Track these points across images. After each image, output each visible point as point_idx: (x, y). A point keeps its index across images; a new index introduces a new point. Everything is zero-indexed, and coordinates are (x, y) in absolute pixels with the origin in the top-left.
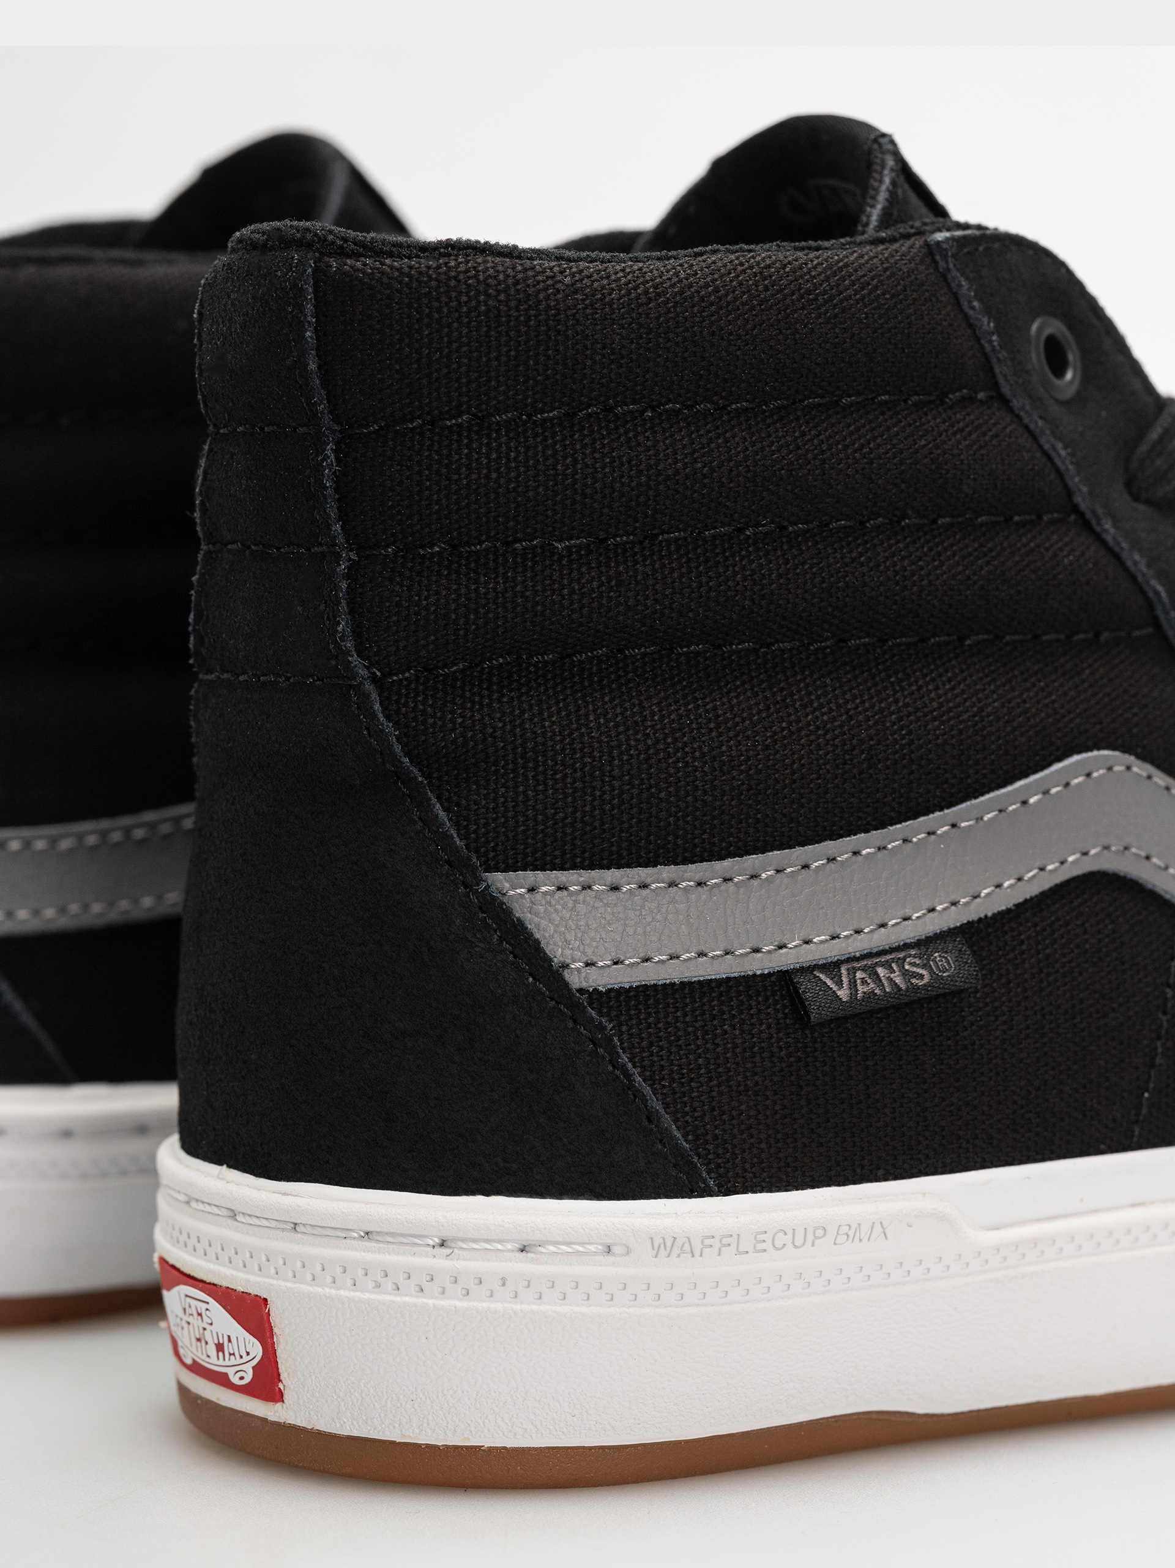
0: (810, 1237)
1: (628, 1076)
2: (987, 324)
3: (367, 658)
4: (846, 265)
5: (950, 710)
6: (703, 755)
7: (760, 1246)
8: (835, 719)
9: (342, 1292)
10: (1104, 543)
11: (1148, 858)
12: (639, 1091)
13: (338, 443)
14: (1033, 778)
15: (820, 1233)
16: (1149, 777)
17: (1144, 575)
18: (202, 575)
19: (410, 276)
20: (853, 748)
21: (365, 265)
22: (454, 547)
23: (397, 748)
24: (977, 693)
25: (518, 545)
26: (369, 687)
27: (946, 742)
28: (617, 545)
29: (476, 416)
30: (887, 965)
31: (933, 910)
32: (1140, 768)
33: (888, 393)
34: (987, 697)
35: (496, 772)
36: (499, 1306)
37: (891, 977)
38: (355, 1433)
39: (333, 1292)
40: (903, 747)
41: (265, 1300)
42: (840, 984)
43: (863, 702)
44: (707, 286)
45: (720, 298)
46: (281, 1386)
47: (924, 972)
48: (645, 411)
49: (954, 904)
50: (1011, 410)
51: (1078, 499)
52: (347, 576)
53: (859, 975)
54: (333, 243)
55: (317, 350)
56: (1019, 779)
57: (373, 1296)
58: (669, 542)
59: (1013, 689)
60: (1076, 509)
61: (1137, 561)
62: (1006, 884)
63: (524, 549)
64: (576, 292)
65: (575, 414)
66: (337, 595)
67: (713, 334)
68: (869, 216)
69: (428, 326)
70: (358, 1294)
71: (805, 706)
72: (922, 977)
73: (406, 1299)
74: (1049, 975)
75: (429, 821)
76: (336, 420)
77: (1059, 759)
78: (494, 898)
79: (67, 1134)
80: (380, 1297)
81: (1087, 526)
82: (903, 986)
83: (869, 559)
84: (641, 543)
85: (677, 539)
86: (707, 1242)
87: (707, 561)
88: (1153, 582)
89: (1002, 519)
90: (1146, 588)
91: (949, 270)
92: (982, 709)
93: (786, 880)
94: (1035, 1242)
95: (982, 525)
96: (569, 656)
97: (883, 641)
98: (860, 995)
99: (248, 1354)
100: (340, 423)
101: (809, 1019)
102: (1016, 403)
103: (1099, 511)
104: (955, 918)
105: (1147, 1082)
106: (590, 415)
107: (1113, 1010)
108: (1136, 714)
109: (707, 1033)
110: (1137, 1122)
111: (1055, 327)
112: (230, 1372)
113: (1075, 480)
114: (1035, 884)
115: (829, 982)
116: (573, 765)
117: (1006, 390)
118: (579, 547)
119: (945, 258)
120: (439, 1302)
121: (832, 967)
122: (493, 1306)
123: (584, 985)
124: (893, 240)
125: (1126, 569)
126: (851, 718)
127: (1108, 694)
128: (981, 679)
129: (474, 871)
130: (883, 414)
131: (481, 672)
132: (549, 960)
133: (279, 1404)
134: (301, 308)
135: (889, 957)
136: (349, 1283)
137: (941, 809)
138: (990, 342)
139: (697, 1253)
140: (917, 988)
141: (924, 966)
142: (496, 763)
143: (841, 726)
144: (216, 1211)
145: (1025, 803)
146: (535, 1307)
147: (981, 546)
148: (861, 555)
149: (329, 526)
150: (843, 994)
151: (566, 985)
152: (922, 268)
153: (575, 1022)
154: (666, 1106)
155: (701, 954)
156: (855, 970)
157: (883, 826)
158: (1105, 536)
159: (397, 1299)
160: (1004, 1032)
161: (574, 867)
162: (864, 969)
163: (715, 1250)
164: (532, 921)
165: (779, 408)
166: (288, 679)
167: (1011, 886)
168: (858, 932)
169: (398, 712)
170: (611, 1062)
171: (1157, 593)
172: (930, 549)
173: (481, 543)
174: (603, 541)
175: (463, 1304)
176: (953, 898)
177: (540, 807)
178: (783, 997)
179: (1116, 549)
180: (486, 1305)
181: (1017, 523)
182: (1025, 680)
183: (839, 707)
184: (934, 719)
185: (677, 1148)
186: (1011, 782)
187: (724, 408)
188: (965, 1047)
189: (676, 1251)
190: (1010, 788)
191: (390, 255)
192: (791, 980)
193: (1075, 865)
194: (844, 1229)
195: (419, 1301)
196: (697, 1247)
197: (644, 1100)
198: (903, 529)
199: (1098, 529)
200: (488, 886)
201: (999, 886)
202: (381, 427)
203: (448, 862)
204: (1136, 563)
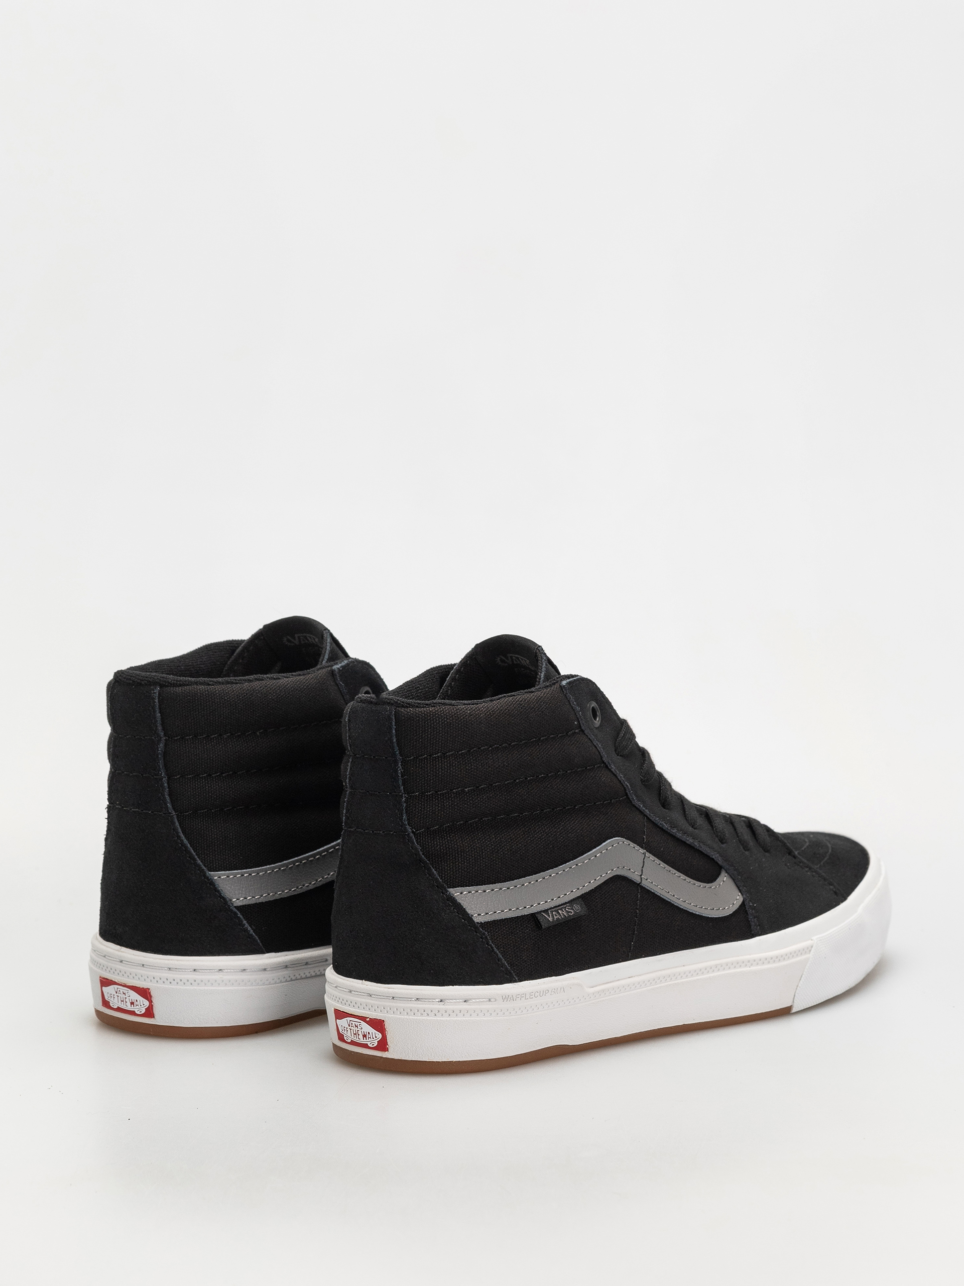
0: (544, 993)
1: (492, 947)
2: (578, 709)
3: (411, 826)
4: (541, 697)
5: (574, 830)
6: (508, 850)
7: (531, 997)
8: (543, 835)
9: (410, 1017)
10: (612, 772)
11: (629, 870)
12: (496, 952)
13: (401, 762)
14: (598, 848)
15: (547, 992)
16: (629, 845)
17: (623, 781)
18: (348, 799)
19: (424, 713)
20: (549, 844)
21: (410, 710)
22: (436, 792)
23: (421, 853)
24: (581, 823)
25: (454, 790)
26: (412, 835)
27: (574, 840)
28: (482, 788)
29: (443, 753)
30: (561, 909)
31: (572, 891)
32: (627, 842)
33: (553, 734)
34: (584, 824)
35: (449, 859)
36: (459, 1019)
37: (563, 913)
38: (413, 1059)
39: (408, 1017)
40: (562, 842)
41: (383, 1021)
42: (549, 916)
43: (550, 829)
44: (506, 709)
45: (510, 713)
46: (388, 1046)
47: (572, 911)
48: (489, 748)
49: (578, 889)
50: (585, 734)
51: (604, 759)
52: (405, 802)
53: (554, 913)
54: (400, 704)
55: (396, 735)
56: (594, 849)
57: (420, 1018)
58: (496, 786)
59: (590, 821)
60: (603, 762)
61: (621, 776)
62: (592, 882)
63: (456, 791)
64: (471, 715)
65: (470, 751)
66: (402, 808)
67: (509, 724)
68: (540, 676)
69: (430, 728)
70: (416, 1017)
71: (534, 832)
72: (571, 912)
73: (431, 1018)
74: (605, 908)
75: (431, 874)
76: (401, 755)
77: (604, 842)
78: (452, 897)
79: (286, 967)
80: (423, 1018)
81: (607, 767)
82: (567, 916)
83: (551, 786)
84: (488, 787)
85: (498, 785)
86: (518, 996)
87: (507, 791)
88: (626, 783)
89: (584, 768)
90: (624, 785)
91: (567, 693)
92: (583, 828)
93: (532, 885)
94: (603, 991)
95: (579, 771)
96: (467, 822)
97: (553, 809)
98: (555, 920)
99: (376, 1037)
100: (402, 756)
101: (542, 927)
102: (586, 732)
103: (610, 762)
104: (579, 894)
105: (633, 939)
106: (474, 750)
107: (623, 918)
108: (624, 825)
109: (512, 933)
110: (630, 952)
111: (594, 704)
112: (369, 1043)
113: (603, 753)
114: (600, 880)
115: (546, 916)
116: (471, 855)
117: (583, 728)
118: (471, 790)
119: (566, 690)
120: (441, 1019)
121: (546, 911)
122: (457, 1019)
123: (478, 921)
124: (551, 686)
125: (618, 779)
126: (547, 835)
127: (616, 820)
128: (581, 819)
129: (445, 889)
130: (552, 741)
131: (443, 828)
132: (468, 914)
133: (387, 1052)
134: (391, 723)
135: (561, 907)
136: (413, 1014)
137: (573, 860)
138: (579, 714)
139: (514, 1000)
140: (570, 916)
141: (572, 909)
142: (449, 856)
143: (545, 837)
144: (364, 994)
145: (596, 856)
146: (470, 1019)
147: (580, 778)
148: (548, 785)
149: (400, 788)
150: (550, 919)
151: (474, 921)
152: (560, 694)
153: (476, 932)
154: (503, 956)
155: (510, 910)
156: (553, 911)
157: (557, 866)
158: (612, 770)
159: (428, 1018)
160: (593, 927)
161: (472, 885)
162: (555, 911)
163: (519, 998)
164: (462, 903)
165: (525, 743)
166: (384, 832)
167: (593, 882)
168: (552, 900)
169: (420, 842)
170: (487, 944)
171: (627, 786)
172: (567, 781)
173: (444, 790)
174: (478, 787)
175: (448, 1019)
176: (577, 887)
177: (463, 868)
178: (533, 921)
179: (615, 773)
180: (455, 1019)
181: (588, 769)
182: (593, 818)
183: (543, 832)
184: (570, 833)
185: (507, 968)
186: (591, 850)
187: (510, 744)
188: (583, 933)
189: (509, 999)
190: (591, 852)
191: (417, 707)
192: (535, 916)
193: (610, 874)
194: (553, 990)
195: (435, 1018)
196: (515, 998)
197: (497, 955)
198: (559, 775)
199: (610, 767)
200: (450, 893)
201: (590, 882)
202: (415, 758)
203: (437, 886)
204: (621, 777)
